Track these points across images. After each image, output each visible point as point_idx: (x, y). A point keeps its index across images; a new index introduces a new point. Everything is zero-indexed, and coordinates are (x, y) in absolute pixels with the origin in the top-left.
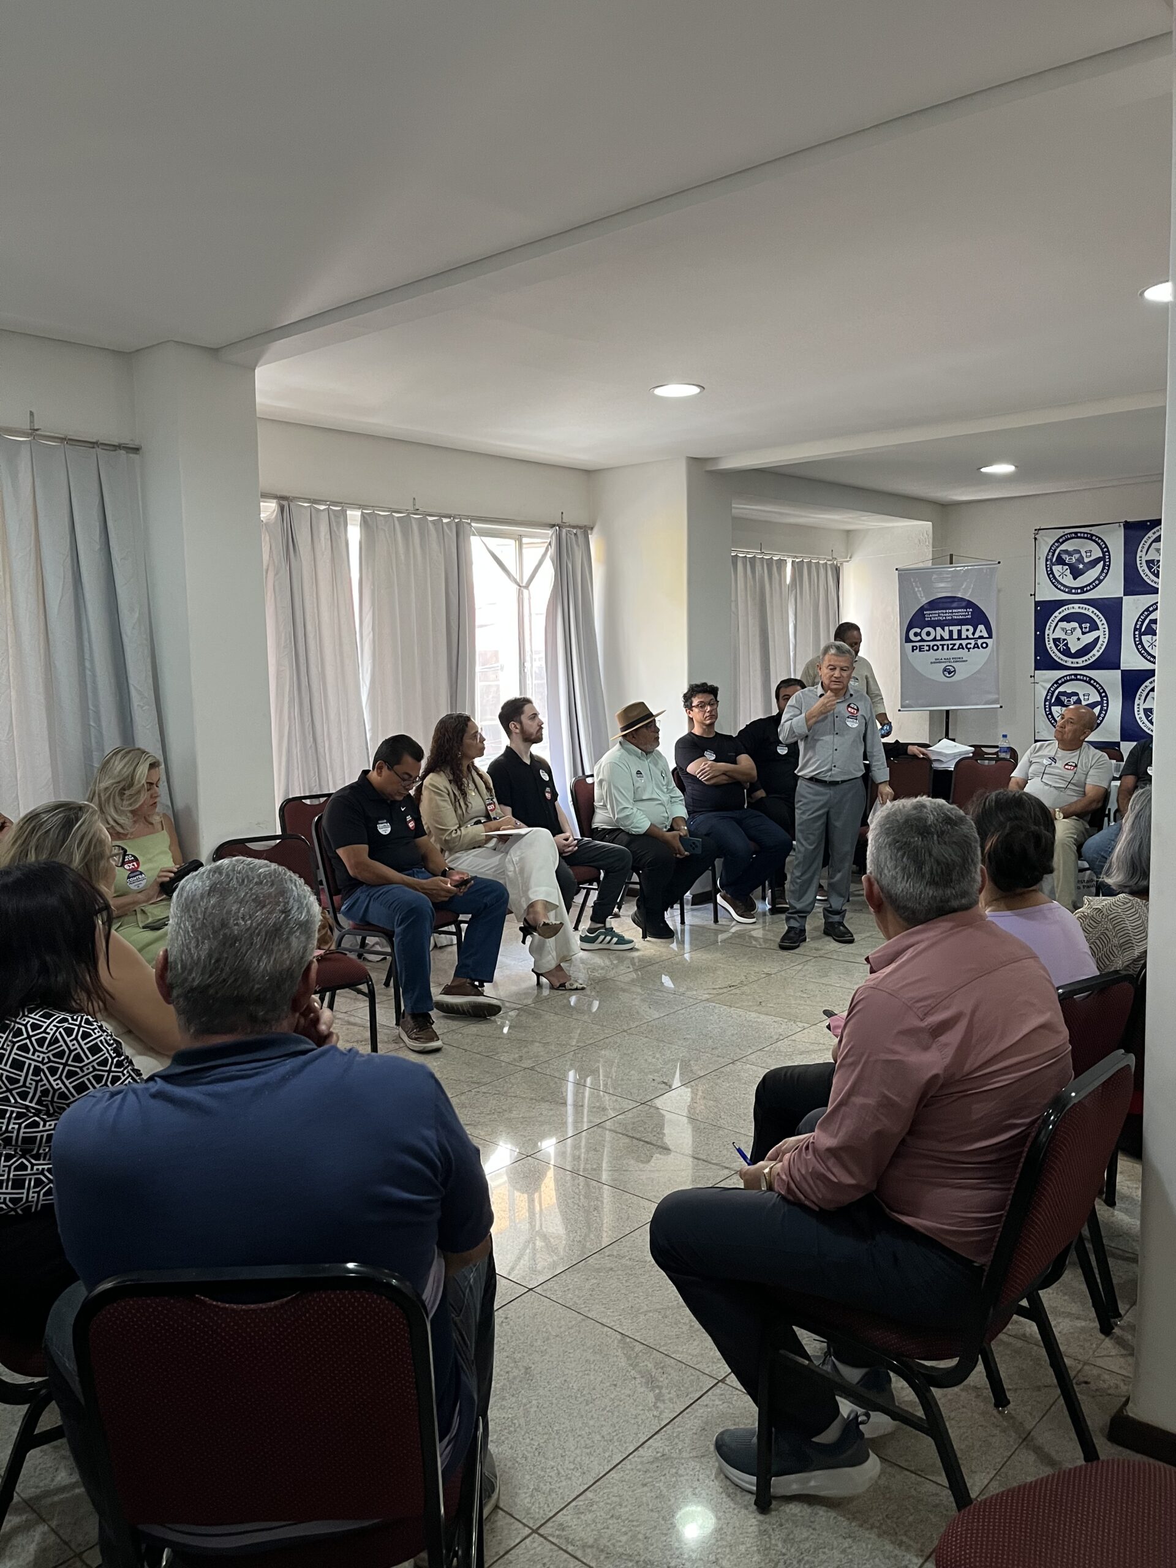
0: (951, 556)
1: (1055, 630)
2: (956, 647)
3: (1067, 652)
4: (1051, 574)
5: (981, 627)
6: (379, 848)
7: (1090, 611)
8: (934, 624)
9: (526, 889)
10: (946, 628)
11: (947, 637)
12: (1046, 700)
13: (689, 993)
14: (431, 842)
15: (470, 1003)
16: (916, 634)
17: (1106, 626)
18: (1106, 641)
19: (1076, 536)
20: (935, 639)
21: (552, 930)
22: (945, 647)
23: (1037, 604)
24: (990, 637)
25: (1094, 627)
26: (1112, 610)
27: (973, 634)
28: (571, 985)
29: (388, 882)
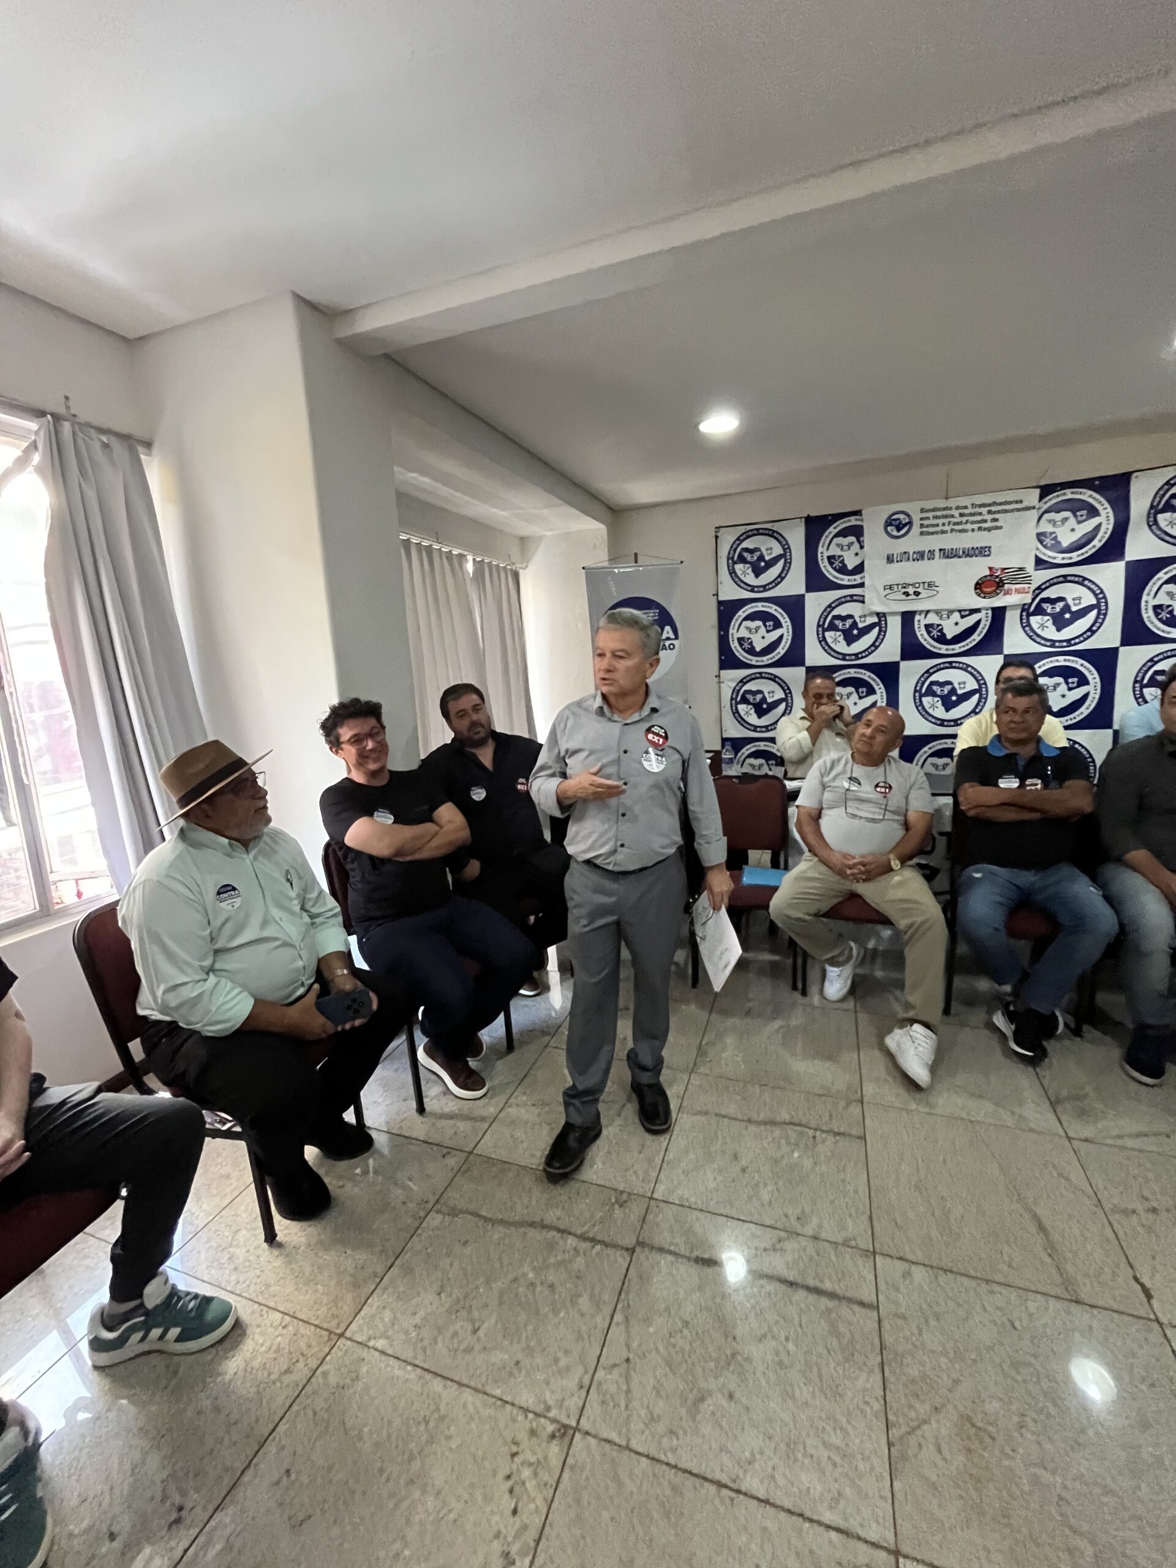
0: (636, 555)
1: (738, 630)
3: (751, 651)
4: (732, 573)
5: (668, 628)
7: (773, 609)
12: (732, 699)
17: (789, 623)
18: (790, 637)
19: (758, 532)
23: (720, 603)
24: (677, 638)
25: (778, 625)
26: (794, 607)
27: (661, 635)
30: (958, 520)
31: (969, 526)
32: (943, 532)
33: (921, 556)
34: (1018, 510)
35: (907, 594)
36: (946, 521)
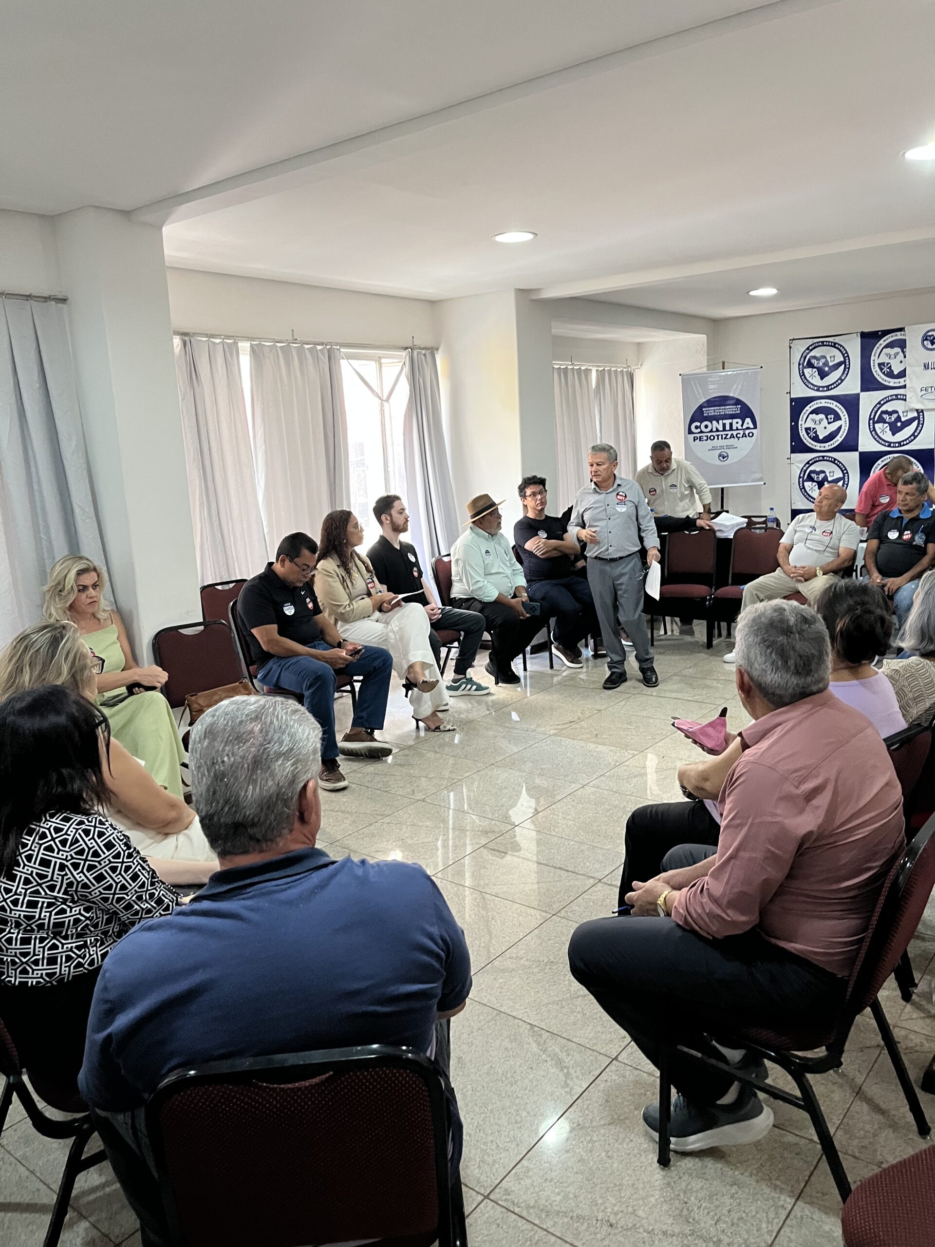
0: (724, 363)
1: (806, 421)
2: (729, 437)
3: (816, 439)
4: (802, 376)
5: (748, 420)
6: (287, 627)
7: (834, 405)
8: (710, 419)
9: (406, 654)
10: (721, 422)
11: (721, 428)
12: (800, 477)
13: (539, 730)
14: (326, 616)
15: (366, 747)
16: (696, 427)
17: (847, 416)
18: (847, 428)
19: (823, 344)
20: (711, 431)
21: (429, 686)
22: (720, 437)
23: (792, 400)
24: (755, 427)
25: (838, 417)
26: (851, 404)
27: (742, 426)
28: (445, 727)
29: (296, 654)
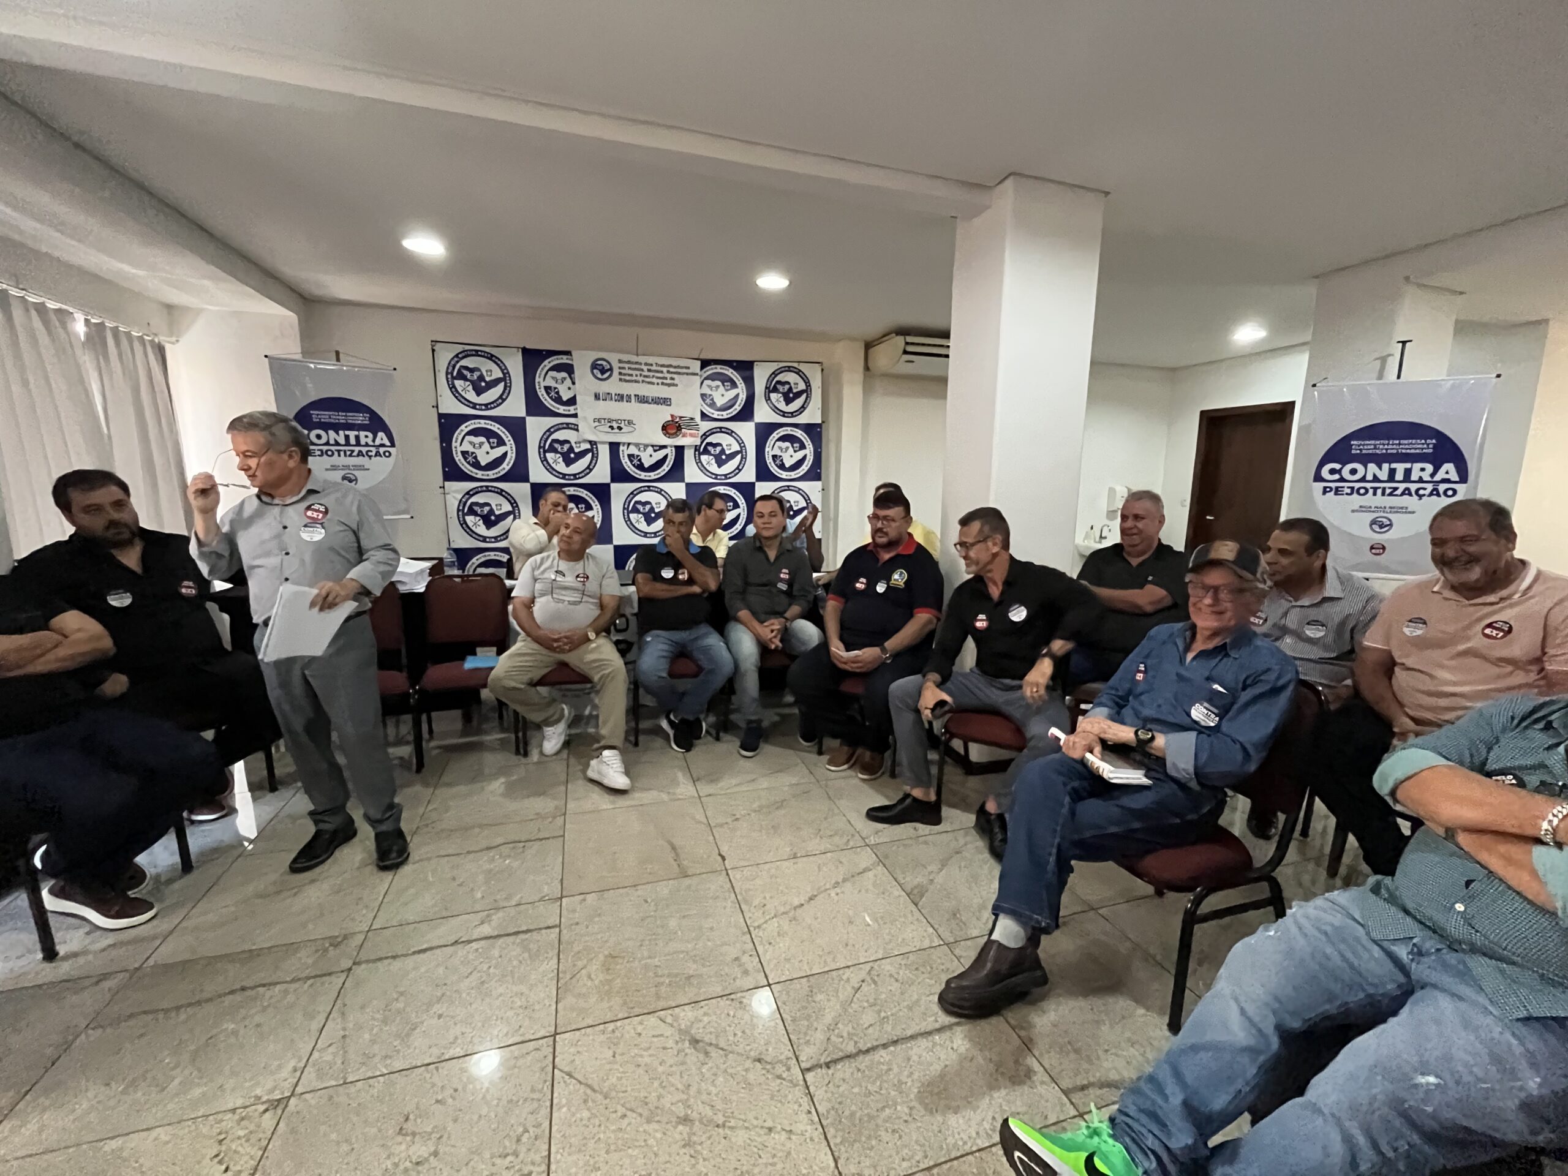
0: (337, 353)
1: (462, 443)
3: (476, 465)
4: (452, 388)
5: (381, 434)
7: (496, 427)
10: (341, 432)
11: (342, 441)
12: (458, 510)
17: (512, 442)
18: (514, 455)
19: (477, 354)
20: (327, 444)
23: (440, 416)
24: (393, 445)
25: (501, 442)
26: (516, 428)
27: (374, 441)
30: (646, 373)
31: (654, 380)
32: (636, 382)
33: (621, 398)
34: (687, 374)
35: (612, 427)
36: (638, 373)
